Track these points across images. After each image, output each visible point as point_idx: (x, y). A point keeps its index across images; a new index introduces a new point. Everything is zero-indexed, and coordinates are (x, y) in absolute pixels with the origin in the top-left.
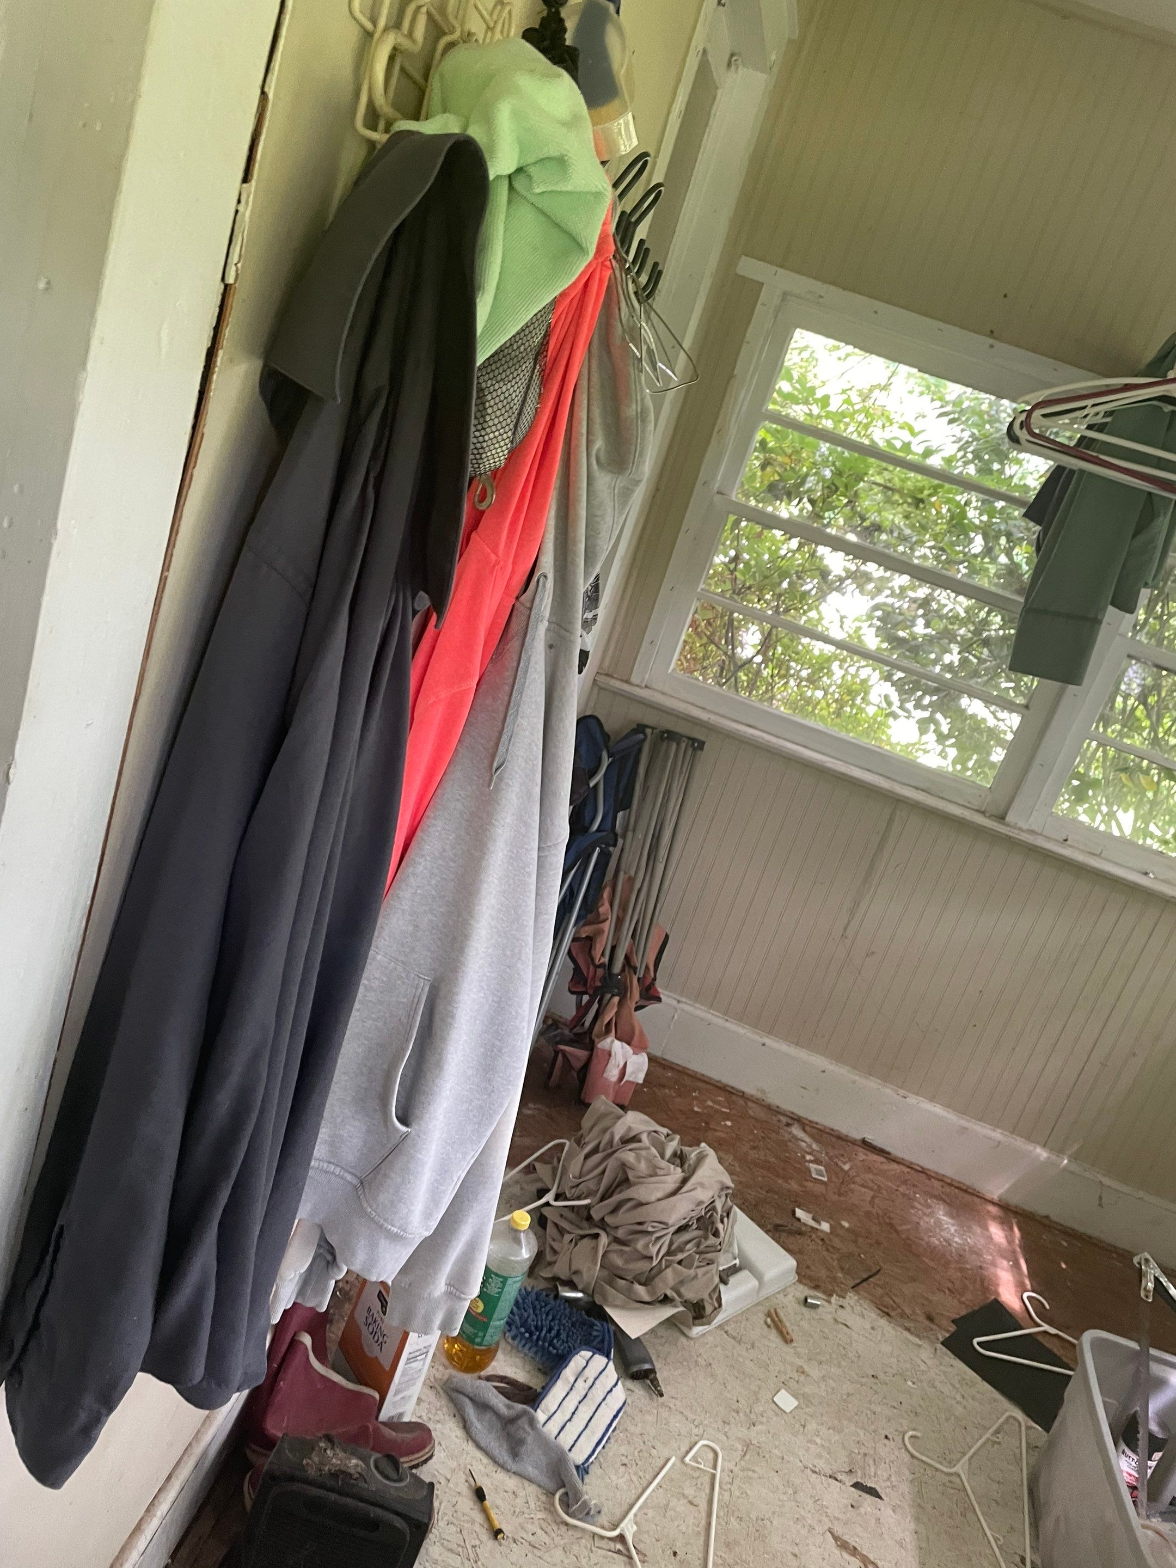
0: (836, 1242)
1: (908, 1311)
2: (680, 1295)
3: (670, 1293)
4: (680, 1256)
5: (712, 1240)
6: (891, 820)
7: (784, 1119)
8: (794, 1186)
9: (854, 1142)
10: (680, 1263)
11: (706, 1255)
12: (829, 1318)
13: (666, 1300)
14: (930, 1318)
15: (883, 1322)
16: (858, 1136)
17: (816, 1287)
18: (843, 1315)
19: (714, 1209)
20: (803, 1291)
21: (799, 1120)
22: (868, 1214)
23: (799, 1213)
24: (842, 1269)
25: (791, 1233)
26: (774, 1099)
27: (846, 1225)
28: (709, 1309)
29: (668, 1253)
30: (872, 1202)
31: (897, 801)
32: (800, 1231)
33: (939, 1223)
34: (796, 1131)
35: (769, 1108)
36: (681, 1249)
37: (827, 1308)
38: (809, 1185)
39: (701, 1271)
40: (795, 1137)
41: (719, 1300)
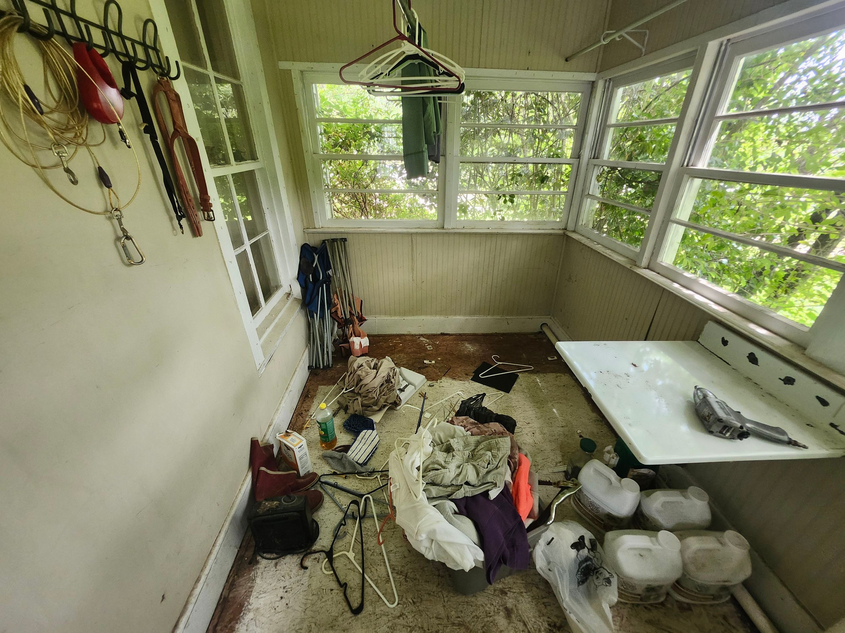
0: (438, 365)
1: (460, 375)
2: (388, 403)
3: (384, 404)
4: (383, 393)
5: (391, 385)
6: (412, 241)
7: (417, 337)
8: (423, 354)
9: (439, 335)
10: (384, 395)
11: (391, 389)
12: (438, 387)
13: (384, 406)
14: (467, 374)
15: (454, 381)
16: (439, 333)
17: (433, 380)
18: (441, 385)
19: (390, 376)
20: (429, 383)
21: (422, 335)
22: (446, 354)
23: (425, 362)
24: (440, 372)
25: (424, 368)
26: (413, 333)
27: (439, 359)
28: (398, 402)
29: (380, 393)
30: (446, 350)
31: (412, 234)
32: (427, 366)
33: (466, 347)
34: (422, 339)
35: (412, 335)
36: (383, 391)
37: (436, 384)
38: (427, 352)
39: (391, 394)
40: (422, 341)
41: (400, 398)
